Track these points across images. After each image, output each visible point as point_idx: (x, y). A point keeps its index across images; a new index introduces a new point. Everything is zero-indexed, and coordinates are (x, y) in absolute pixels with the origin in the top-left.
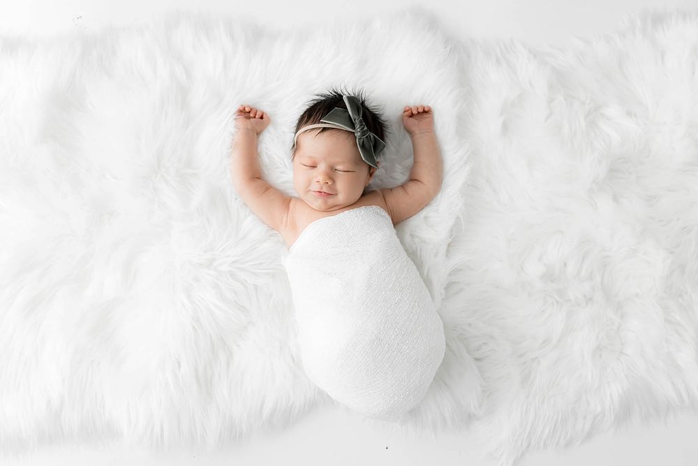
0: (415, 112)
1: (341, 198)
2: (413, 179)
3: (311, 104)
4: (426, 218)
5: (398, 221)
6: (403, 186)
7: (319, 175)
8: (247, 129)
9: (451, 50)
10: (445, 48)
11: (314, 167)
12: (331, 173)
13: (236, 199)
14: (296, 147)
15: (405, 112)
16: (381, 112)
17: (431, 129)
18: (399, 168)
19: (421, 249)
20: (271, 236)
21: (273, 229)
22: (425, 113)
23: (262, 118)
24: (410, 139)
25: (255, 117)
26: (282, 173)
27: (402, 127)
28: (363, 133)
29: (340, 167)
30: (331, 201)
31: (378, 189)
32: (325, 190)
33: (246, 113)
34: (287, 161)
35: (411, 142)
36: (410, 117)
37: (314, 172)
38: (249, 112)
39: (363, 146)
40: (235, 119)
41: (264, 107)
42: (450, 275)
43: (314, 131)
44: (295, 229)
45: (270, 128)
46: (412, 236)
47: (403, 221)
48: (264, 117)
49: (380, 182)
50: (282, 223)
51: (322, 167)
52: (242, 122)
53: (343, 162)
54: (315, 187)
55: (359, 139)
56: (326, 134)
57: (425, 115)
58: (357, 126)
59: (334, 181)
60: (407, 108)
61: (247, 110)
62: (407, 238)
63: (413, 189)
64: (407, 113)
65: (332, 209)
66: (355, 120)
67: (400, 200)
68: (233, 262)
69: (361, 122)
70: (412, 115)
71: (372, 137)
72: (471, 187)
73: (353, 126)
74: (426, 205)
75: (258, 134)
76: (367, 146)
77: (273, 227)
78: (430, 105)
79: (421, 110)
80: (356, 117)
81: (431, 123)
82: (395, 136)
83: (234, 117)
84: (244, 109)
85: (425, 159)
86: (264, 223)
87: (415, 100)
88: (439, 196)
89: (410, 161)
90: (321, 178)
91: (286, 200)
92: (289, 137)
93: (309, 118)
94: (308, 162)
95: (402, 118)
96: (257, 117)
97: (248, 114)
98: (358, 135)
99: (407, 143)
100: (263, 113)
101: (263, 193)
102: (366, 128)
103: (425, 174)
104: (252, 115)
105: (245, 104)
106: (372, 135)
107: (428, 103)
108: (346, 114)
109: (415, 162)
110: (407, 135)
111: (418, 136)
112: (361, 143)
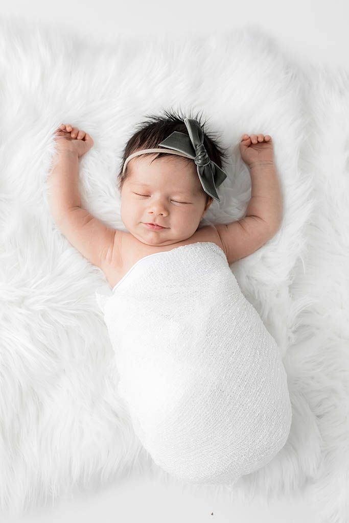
0: (254, 141)
1: (174, 233)
2: (250, 214)
3: (142, 126)
4: (263, 258)
5: (233, 259)
6: (240, 222)
7: (153, 206)
8: (69, 151)
9: (292, 77)
10: (287, 73)
11: (147, 196)
12: (167, 203)
13: (53, 229)
14: (124, 174)
15: (243, 140)
16: (218, 140)
17: (270, 161)
18: (234, 202)
19: (258, 292)
20: (91, 272)
21: (93, 265)
22: (264, 143)
23: (84, 139)
24: (247, 170)
25: (76, 139)
26: (105, 202)
27: (239, 157)
28: (204, 162)
29: (176, 198)
30: (164, 235)
31: (212, 225)
32: (158, 222)
33: (67, 133)
34: (114, 190)
35: (248, 174)
36: (249, 146)
37: (148, 202)
38: (70, 133)
39: (203, 176)
40: (55, 139)
41: (86, 127)
42: (298, 317)
43: (148, 157)
44: (120, 265)
45: (93, 151)
46: (248, 277)
47: (238, 260)
48: (87, 138)
49: (214, 218)
50: (105, 258)
51: (157, 197)
52: (62, 143)
53: (181, 192)
54: (148, 219)
55: (200, 167)
56: (163, 160)
57: (265, 146)
58: (199, 153)
59: (169, 214)
60: (246, 137)
61: (68, 129)
62: (244, 280)
63: (252, 226)
64: (245, 142)
65: (164, 244)
66: (196, 146)
67: (236, 236)
68: (47, 301)
69: (202, 148)
70: (251, 145)
71: (213, 165)
72: (312, 227)
73: (193, 152)
74: (264, 244)
75: (80, 157)
76: (207, 175)
77: (94, 263)
78: (270, 134)
79: (261, 140)
80: (197, 143)
81: (271, 155)
82: (232, 166)
83: (54, 137)
84: (65, 129)
85: (264, 193)
86: (83, 257)
87: (254, 128)
88: (279, 235)
89: (246, 196)
90: (156, 209)
91: (110, 233)
92: (116, 162)
93: (143, 141)
94: (141, 191)
95: (240, 147)
96: (79, 138)
97: (68, 134)
98: (198, 162)
99: (244, 175)
100: (85, 135)
101: (85, 224)
102: (207, 156)
103: (264, 209)
104: (73, 135)
105: (66, 123)
106: (213, 163)
107: (267, 132)
108: (187, 140)
109: (253, 196)
110: (245, 166)
111: (258, 168)
112: (202, 173)
